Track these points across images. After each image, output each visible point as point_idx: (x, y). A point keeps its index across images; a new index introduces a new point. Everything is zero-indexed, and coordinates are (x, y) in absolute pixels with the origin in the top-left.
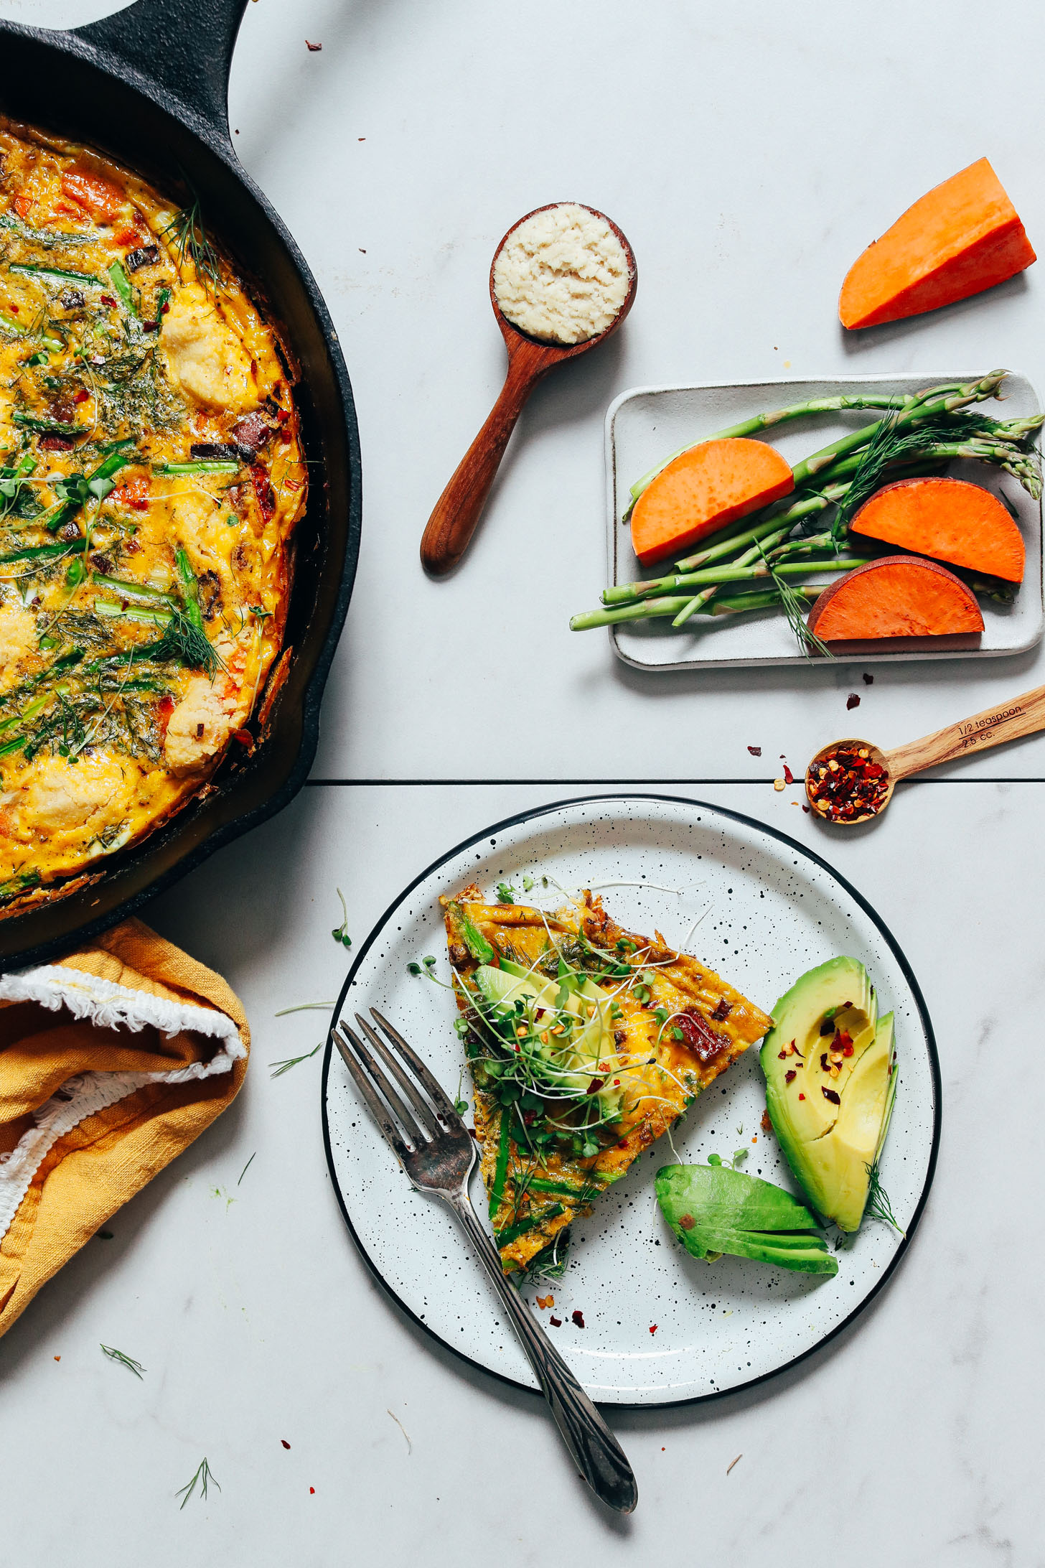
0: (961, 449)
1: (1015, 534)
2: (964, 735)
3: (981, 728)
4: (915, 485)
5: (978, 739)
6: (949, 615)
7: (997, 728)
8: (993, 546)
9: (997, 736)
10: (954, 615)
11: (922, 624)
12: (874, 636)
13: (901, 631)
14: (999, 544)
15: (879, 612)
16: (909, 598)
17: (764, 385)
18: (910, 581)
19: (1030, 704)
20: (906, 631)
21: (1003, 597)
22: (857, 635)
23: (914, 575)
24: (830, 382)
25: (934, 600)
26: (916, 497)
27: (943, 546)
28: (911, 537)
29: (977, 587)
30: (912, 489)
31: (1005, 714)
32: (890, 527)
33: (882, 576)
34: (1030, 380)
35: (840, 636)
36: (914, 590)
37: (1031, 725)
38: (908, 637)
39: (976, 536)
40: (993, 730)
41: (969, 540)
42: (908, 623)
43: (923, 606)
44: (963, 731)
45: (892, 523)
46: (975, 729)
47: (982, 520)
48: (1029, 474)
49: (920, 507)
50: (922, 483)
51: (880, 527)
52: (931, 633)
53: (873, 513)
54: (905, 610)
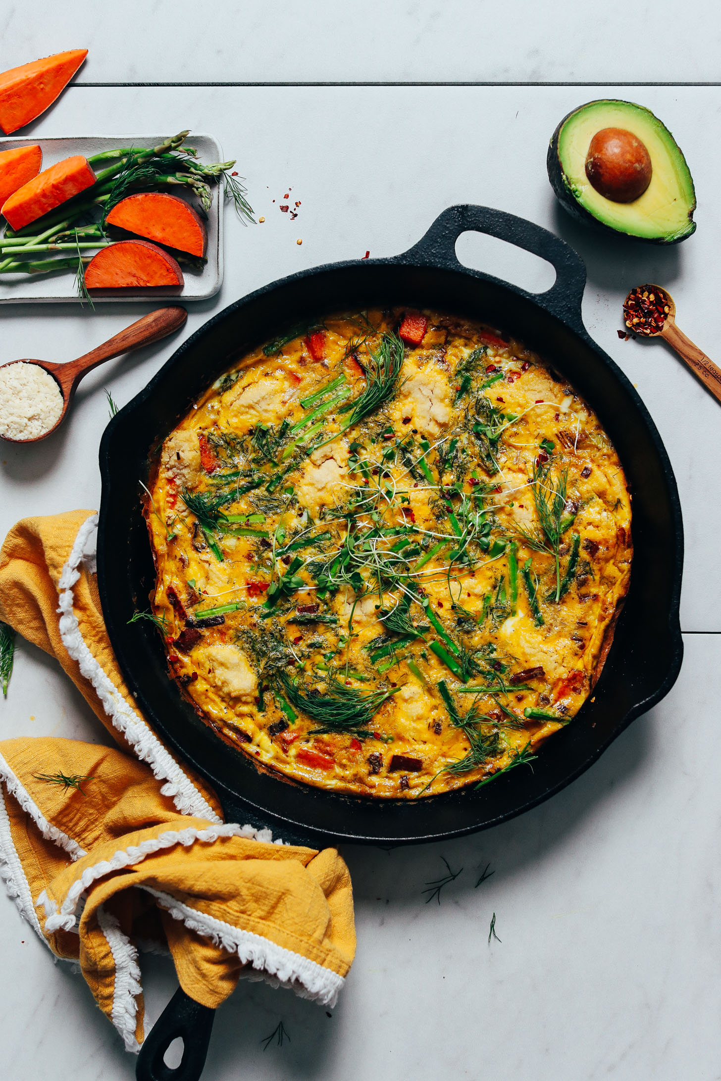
0: (170, 179)
1: (197, 228)
4: (140, 197)
6: (158, 275)
8: (185, 234)
10: (161, 274)
11: (143, 280)
12: (117, 286)
13: (132, 283)
14: (189, 234)
15: (118, 271)
16: (135, 264)
17: (63, 139)
18: (135, 253)
20: (135, 283)
21: (195, 265)
22: (107, 285)
23: (137, 250)
24: (101, 138)
25: (149, 265)
26: (141, 204)
27: (157, 234)
28: (139, 228)
29: (180, 259)
30: (138, 200)
32: (127, 221)
33: (118, 250)
34: (215, 140)
35: (98, 285)
36: (137, 259)
38: (137, 287)
39: (175, 229)
41: (172, 230)
42: (136, 278)
43: (143, 268)
45: (129, 219)
47: (178, 219)
48: (204, 195)
49: (143, 210)
50: (144, 196)
51: (122, 220)
52: (148, 285)
53: (118, 212)
54: (134, 271)
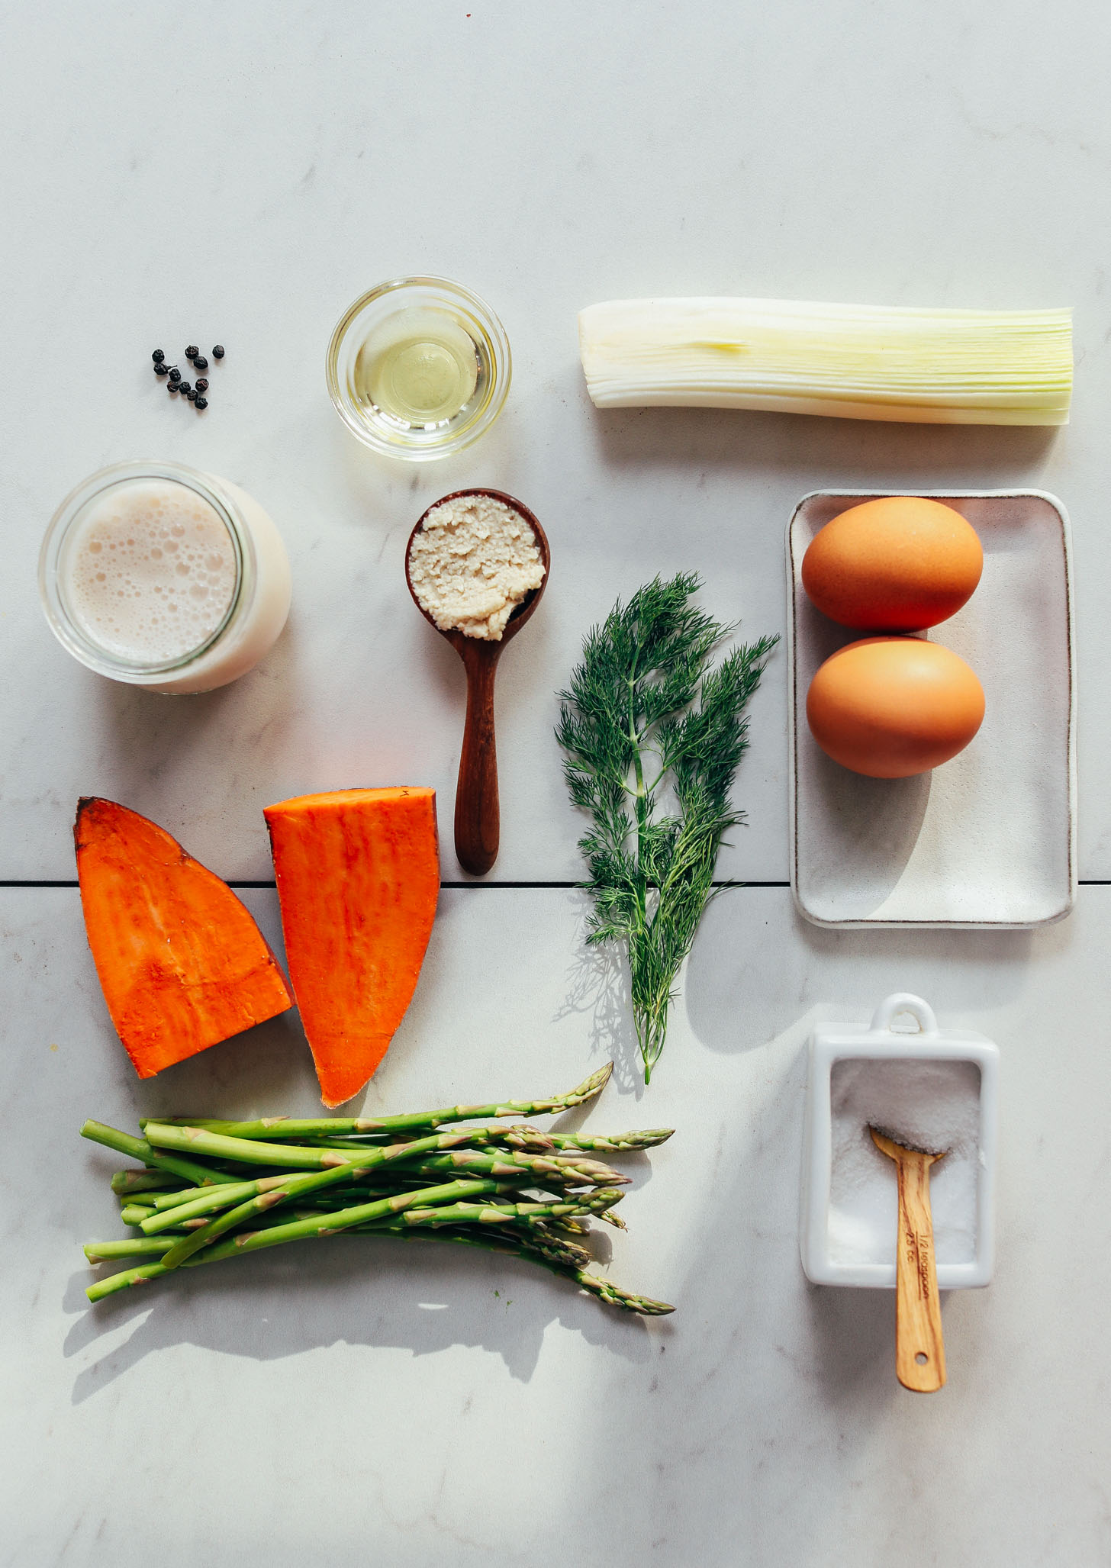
2: (919, 1237)
3: (920, 1255)
5: (910, 1248)
7: (916, 1270)
9: (908, 1266)
19: (928, 1309)
31: (926, 1283)
37: (907, 1301)
40: (915, 1264)
44: (924, 1239)
46: (921, 1250)
